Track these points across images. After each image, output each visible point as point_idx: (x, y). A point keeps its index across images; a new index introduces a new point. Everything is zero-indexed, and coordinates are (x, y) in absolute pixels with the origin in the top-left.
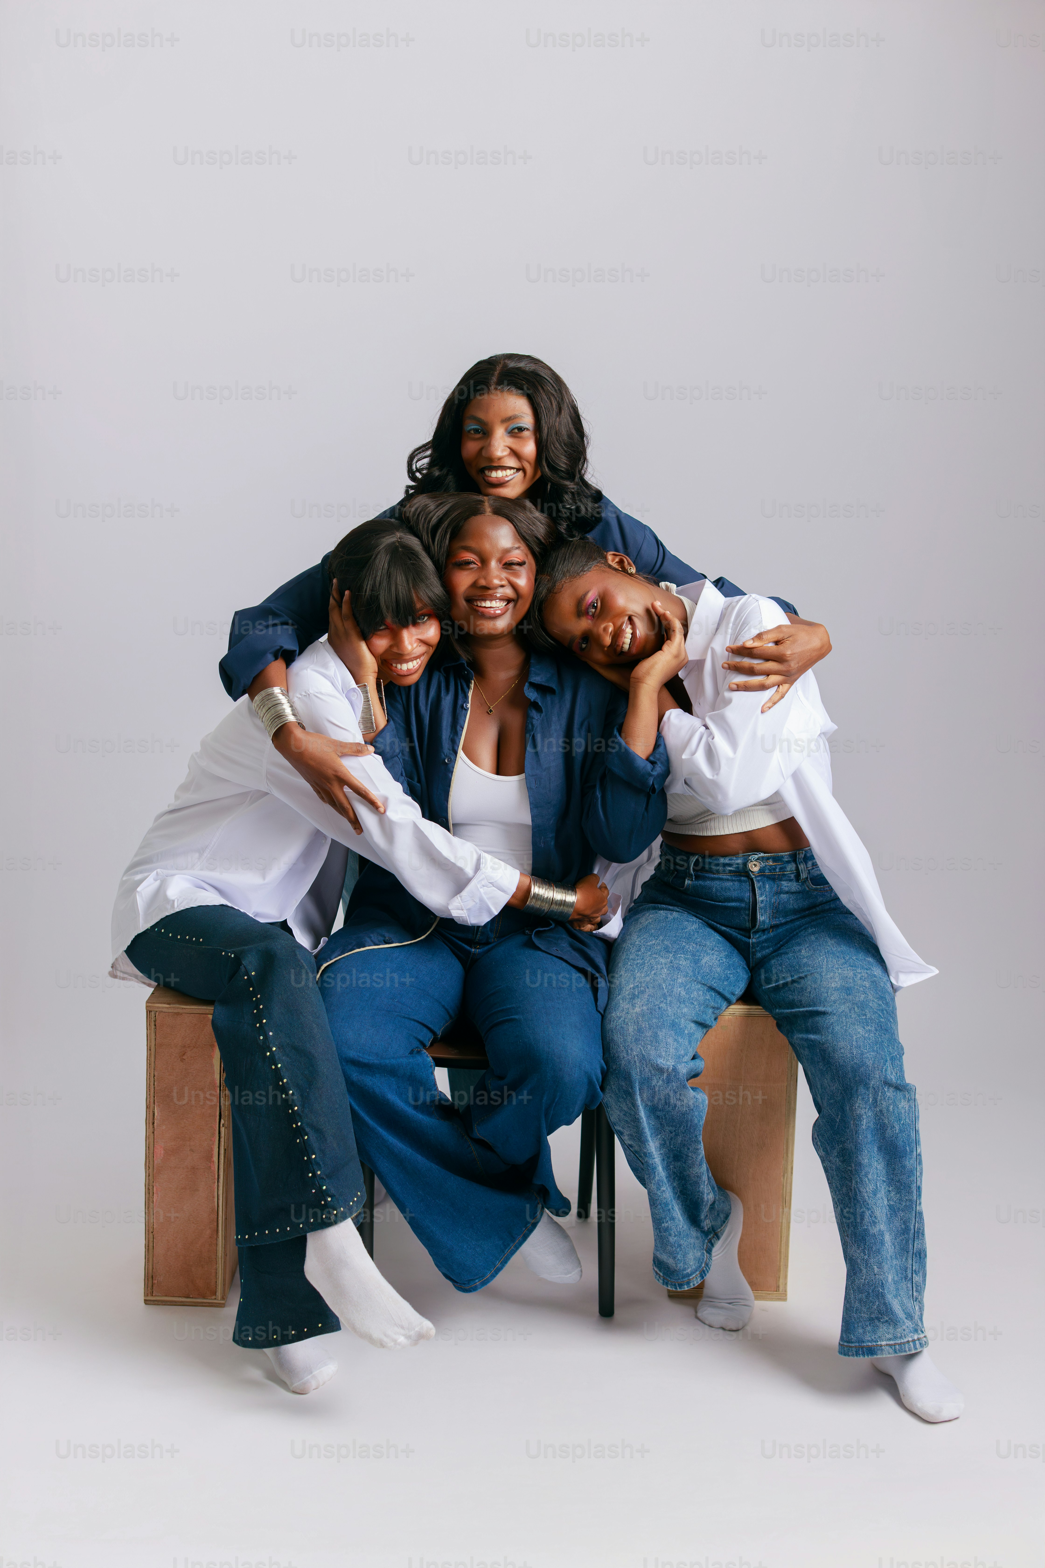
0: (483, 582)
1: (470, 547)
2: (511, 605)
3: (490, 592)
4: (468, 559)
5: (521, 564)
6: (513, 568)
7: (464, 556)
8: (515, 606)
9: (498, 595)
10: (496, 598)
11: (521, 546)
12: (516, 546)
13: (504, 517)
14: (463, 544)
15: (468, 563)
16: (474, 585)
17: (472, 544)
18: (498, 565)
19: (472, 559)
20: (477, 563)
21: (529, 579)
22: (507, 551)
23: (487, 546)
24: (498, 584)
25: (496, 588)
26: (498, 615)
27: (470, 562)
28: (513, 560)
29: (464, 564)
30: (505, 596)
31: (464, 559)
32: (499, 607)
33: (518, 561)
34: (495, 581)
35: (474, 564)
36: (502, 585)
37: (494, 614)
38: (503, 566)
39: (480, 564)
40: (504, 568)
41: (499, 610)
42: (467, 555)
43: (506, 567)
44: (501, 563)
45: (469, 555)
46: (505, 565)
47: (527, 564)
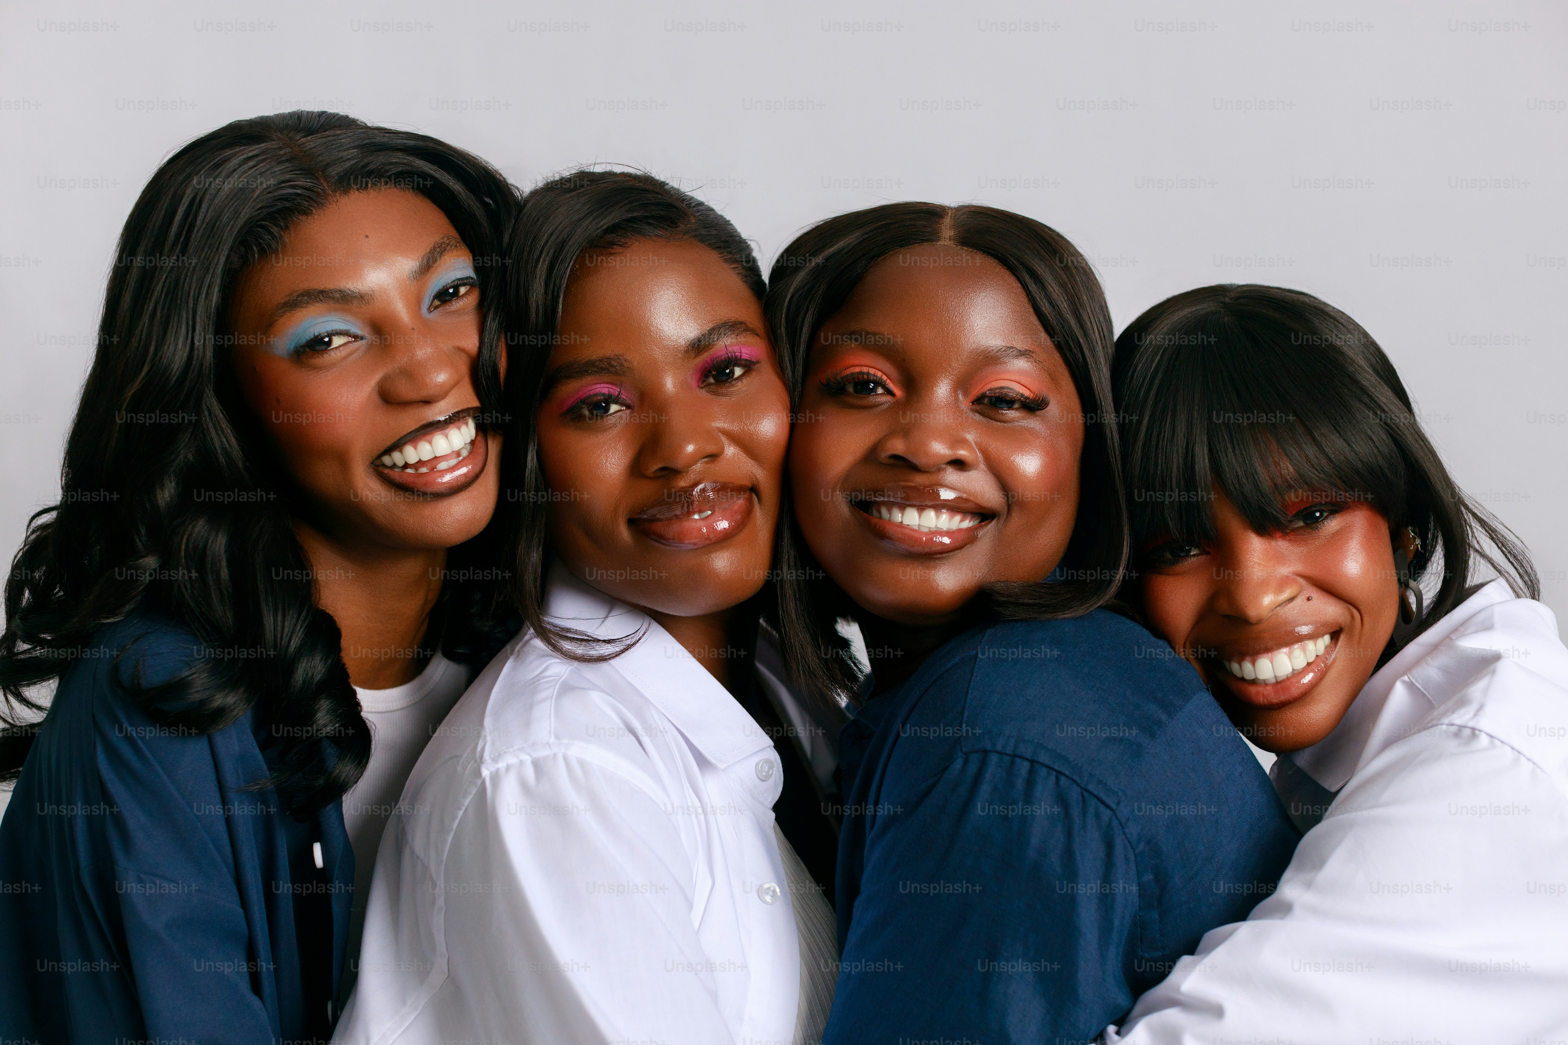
0: (898, 446)
2: (991, 529)
3: (919, 479)
4: (861, 373)
5: (1033, 406)
6: (1002, 417)
7: (857, 362)
8: (1000, 534)
9: (946, 495)
10: (940, 506)
11: (1035, 347)
12: (1020, 345)
13: (992, 256)
15: (862, 385)
16: (871, 456)
17: (882, 325)
18: (957, 399)
19: (879, 374)
20: (891, 386)
21: (1054, 457)
22: (990, 358)
24: (949, 459)
25: (940, 470)
26: (939, 556)
27: (868, 382)
28: (1008, 388)
29: (851, 389)
30: (967, 500)
31: (853, 374)
32: (948, 533)
33: (1022, 395)
34: (939, 448)
35: (880, 391)
36: (959, 464)
37: (927, 550)
38: (973, 403)
39: (898, 392)
40: (974, 407)
41: (946, 540)
42: (862, 362)
43: (982, 406)
44: (966, 393)
45: (867, 362)
46: (978, 401)
47: (1053, 409)
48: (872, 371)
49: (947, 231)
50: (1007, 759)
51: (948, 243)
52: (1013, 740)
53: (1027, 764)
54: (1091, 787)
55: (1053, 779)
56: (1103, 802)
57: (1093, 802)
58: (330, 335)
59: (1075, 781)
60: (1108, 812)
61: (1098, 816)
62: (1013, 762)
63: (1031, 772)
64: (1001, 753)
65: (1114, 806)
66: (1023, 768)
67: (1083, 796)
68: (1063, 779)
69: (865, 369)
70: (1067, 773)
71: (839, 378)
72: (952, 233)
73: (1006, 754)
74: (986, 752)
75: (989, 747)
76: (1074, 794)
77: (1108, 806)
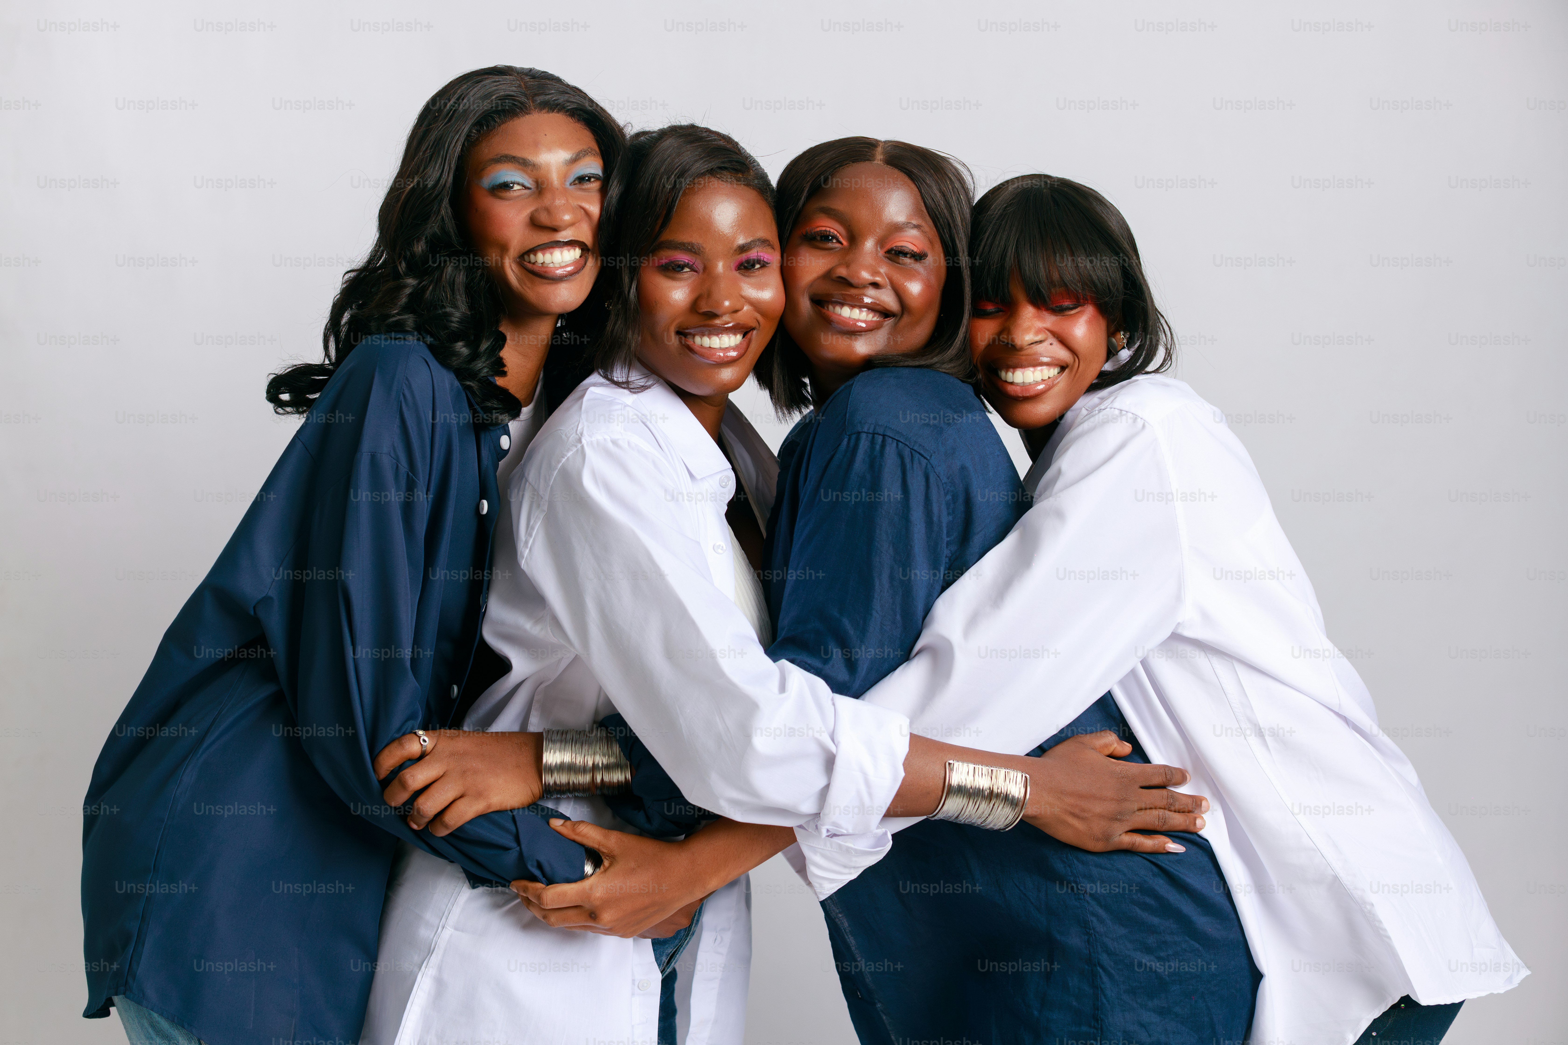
0: (842, 272)
1: (834, 210)
2: (889, 322)
3: (853, 291)
4: (826, 231)
5: (918, 257)
6: (901, 262)
7: (824, 225)
8: (896, 324)
9: (867, 300)
10: (861, 306)
11: (923, 224)
12: (914, 222)
13: (904, 172)
14: (824, 204)
15: (826, 237)
16: (828, 276)
17: (839, 204)
18: (877, 250)
19: (836, 232)
20: (841, 239)
21: (927, 286)
22: (897, 228)
23: (862, 214)
24: (870, 282)
25: (864, 287)
26: (859, 333)
27: (828, 236)
28: (905, 247)
29: (819, 238)
30: (879, 305)
31: (821, 231)
32: (865, 322)
33: (913, 251)
34: (866, 275)
35: (834, 241)
36: (876, 285)
37: (852, 329)
38: (885, 253)
39: (845, 243)
40: (886, 255)
41: (864, 325)
42: (826, 225)
43: (890, 255)
44: (882, 247)
45: (829, 225)
46: (889, 252)
47: (930, 259)
48: (832, 230)
49: (879, 156)
50: (870, 436)
51: (879, 162)
52: (873, 426)
53: (881, 437)
54: (915, 448)
55: (895, 444)
56: (922, 456)
57: (917, 456)
58: (514, 183)
59: (907, 445)
60: (925, 461)
61: (920, 463)
62: (873, 437)
63: (884, 441)
64: (867, 433)
65: (928, 458)
66: (879, 439)
67: (911, 453)
68: (900, 444)
69: (828, 229)
70: (902, 441)
71: (813, 232)
72: (882, 157)
73: (870, 433)
74: (859, 433)
75: (860, 429)
76: (907, 452)
77: (925, 458)
